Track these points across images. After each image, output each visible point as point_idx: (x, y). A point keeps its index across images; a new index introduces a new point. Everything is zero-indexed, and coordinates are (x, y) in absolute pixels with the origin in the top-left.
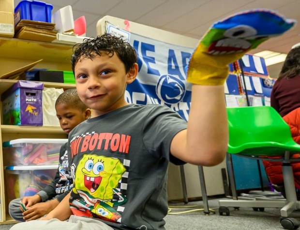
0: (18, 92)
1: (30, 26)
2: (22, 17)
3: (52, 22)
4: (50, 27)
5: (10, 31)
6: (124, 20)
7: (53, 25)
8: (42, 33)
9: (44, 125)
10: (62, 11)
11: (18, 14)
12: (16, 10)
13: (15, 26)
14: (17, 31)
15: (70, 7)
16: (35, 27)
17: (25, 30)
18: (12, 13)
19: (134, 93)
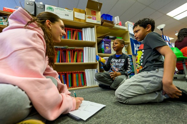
0: (103, 42)
1: (106, 22)
2: (103, 19)
3: (113, 21)
4: (112, 23)
5: (100, 23)
6: (132, 23)
7: (113, 22)
8: (110, 24)
9: (112, 53)
10: (116, 18)
11: (102, 18)
12: (101, 17)
13: (101, 22)
14: (102, 23)
15: (118, 17)
16: (107, 22)
17: (105, 23)
18: (100, 17)
19: (137, 45)
